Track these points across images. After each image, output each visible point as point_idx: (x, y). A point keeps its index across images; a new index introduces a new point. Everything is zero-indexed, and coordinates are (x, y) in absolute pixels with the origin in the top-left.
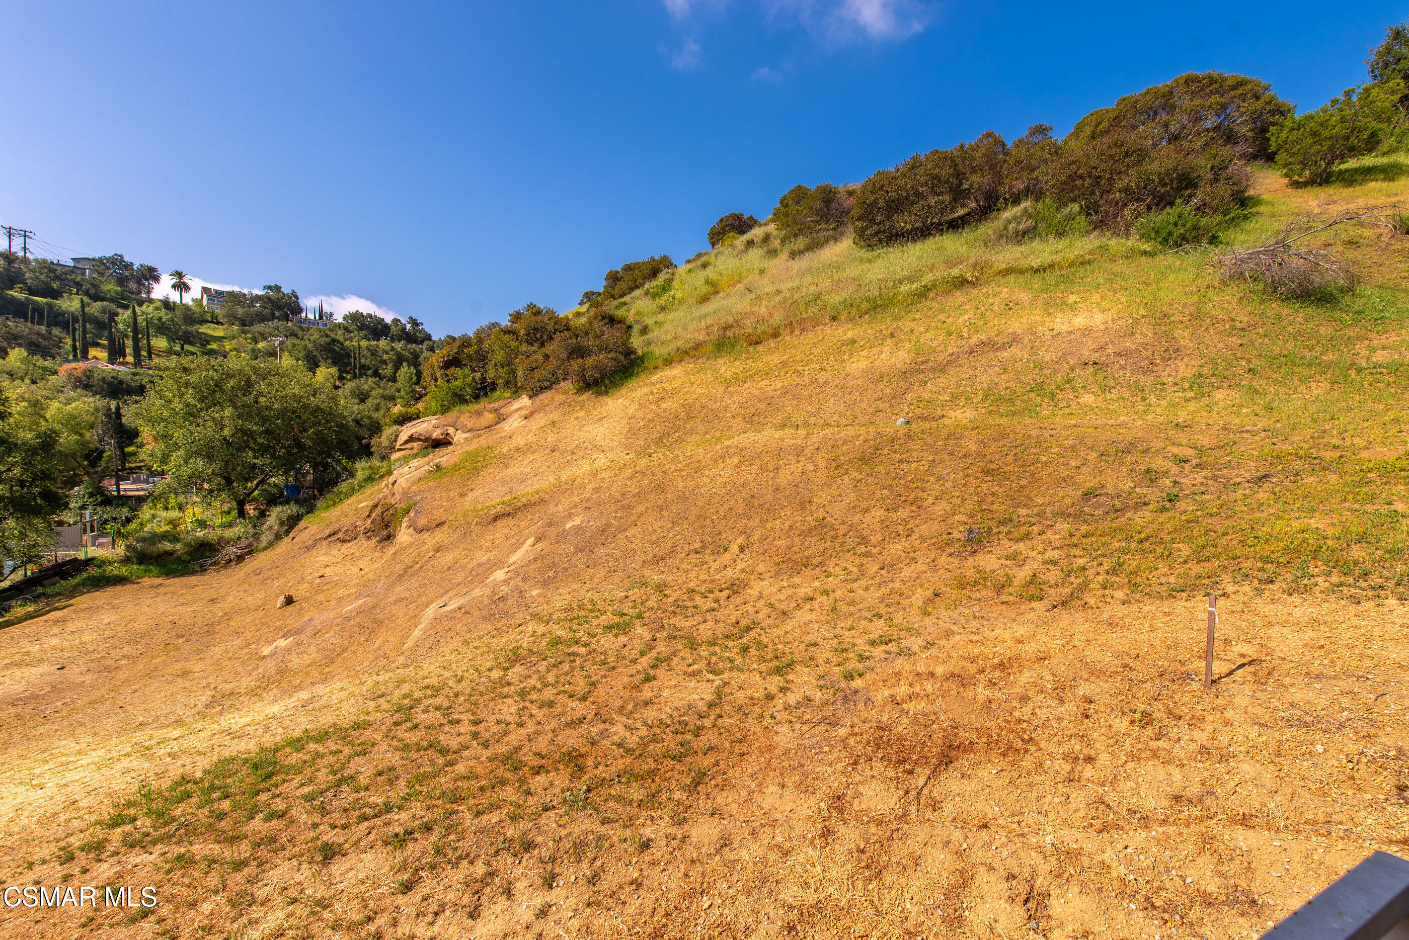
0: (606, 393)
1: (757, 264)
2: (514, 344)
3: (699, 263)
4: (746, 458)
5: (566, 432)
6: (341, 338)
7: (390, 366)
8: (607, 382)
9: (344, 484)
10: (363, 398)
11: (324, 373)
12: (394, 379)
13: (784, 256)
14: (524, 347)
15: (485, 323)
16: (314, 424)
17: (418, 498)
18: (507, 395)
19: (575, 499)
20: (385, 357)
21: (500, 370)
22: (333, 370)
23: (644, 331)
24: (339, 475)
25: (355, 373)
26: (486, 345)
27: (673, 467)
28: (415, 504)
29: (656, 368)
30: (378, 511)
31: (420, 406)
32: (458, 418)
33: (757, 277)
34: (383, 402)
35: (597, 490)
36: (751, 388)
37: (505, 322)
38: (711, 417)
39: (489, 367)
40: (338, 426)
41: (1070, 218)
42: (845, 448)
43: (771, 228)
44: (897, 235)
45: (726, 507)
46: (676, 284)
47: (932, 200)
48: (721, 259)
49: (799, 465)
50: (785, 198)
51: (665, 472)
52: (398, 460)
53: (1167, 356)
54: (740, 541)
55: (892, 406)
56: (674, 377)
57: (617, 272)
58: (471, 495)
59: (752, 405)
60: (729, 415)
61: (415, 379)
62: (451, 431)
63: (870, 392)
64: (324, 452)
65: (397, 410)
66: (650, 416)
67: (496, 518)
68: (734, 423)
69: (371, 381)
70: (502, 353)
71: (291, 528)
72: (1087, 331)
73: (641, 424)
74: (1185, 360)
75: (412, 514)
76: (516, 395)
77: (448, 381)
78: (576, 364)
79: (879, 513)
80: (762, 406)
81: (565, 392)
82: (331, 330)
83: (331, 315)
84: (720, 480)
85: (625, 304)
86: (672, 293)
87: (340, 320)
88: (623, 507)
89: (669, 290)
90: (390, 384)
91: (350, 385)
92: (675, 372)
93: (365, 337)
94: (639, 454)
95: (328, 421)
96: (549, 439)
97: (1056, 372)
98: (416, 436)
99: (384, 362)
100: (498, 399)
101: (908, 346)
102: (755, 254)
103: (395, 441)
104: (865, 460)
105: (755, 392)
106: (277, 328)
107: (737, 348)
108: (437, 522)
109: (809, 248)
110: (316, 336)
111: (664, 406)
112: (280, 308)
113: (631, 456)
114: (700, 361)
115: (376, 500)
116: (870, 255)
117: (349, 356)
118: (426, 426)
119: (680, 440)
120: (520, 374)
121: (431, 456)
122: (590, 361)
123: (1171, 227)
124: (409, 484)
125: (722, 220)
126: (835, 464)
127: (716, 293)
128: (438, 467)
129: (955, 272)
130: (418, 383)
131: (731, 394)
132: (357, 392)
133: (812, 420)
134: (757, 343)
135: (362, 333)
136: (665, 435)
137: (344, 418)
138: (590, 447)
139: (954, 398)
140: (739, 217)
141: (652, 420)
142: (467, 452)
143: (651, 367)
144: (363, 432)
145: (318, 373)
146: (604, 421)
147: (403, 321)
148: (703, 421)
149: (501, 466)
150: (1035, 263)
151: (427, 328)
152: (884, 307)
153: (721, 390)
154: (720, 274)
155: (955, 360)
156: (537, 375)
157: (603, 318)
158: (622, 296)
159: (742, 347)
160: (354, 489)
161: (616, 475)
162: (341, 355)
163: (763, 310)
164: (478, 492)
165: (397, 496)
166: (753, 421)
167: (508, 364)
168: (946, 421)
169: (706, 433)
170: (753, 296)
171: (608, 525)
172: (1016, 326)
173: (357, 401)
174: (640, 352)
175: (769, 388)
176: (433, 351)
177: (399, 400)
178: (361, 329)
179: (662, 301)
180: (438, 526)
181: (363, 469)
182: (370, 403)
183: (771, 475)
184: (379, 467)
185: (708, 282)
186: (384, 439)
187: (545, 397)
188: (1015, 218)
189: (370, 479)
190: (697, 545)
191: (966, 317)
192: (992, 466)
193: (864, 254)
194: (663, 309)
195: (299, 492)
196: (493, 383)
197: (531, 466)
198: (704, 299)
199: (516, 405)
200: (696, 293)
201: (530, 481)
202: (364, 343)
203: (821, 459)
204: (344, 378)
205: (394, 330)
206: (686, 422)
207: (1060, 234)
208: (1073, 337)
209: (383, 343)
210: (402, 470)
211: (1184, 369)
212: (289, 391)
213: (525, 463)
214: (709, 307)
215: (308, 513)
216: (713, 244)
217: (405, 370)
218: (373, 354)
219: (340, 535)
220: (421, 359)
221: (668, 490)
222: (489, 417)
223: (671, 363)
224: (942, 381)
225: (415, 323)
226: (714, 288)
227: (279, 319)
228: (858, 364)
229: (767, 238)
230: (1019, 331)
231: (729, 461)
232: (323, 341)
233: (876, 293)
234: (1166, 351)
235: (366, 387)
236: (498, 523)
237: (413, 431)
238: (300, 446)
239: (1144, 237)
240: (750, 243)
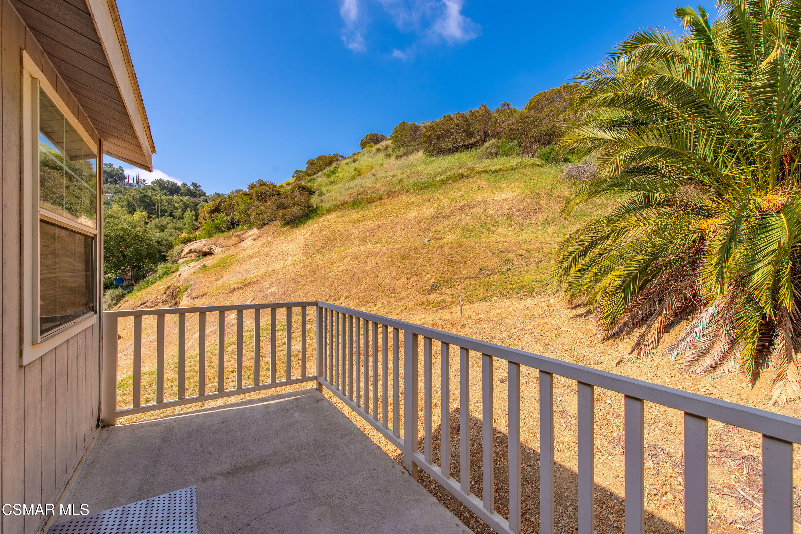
0: (297, 227)
1: (380, 162)
2: (249, 201)
3: (352, 159)
4: (354, 257)
5: (274, 247)
6: (149, 194)
7: (180, 210)
8: (297, 221)
9: (150, 277)
10: (162, 229)
11: (139, 215)
12: (181, 218)
13: (393, 158)
14: (255, 203)
15: (234, 189)
16: (134, 244)
17: (193, 282)
18: (246, 227)
19: (274, 279)
20: (177, 205)
21: (242, 214)
22: (145, 213)
23: (321, 194)
24: (147, 272)
25: (158, 214)
26: (234, 201)
27: (321, 263)
28: (191, 285)
29: (323, 214)
30: (170, 290)
31: (197, 233)
32: (217, 240)
33: (379, 168)
34: (175, 231)
35: (284, 274)
36: (364, 225)
37: (246, 189)
38: (344, 239)
39: (236, 213)
40: (147, 245)
41: (513, 147)
42: (396, 252)
43: (389, 143)
44: (441, 151)
45: (342, 280)
46: (339, 170)
47: (457, 136)
48: (364, 157)
49: (376, 261)
50: (397, 127)
51: (317, 265)
52: (182, 263)
53: (535, 211)
54: (346, 295)
55: (424, 233)
56: (331, 219)
57: (313, 160)
58: (222, 280)
59: (364, 233)
60: (353, 238)
61: (194, 218)
62: (213, 247)
63: (416, 227)
64: (139, 259)
65: (183, 235)
66: (315, 239)
67: (233, 291)
68: (354, 242)
69: (168, 219)
70: (243, 205)
71: (118, 301)
72: (506, 201)
73: (311, 243)
74: (543, 213)
75: (189, 290)
76: (251, 227)
77: (213, 220)
78: (280, 213)
79: (403, 280)
80: (368, 233)
81: (276, 227)
82: (144, 190)
83: (144, 181)
84: (341, 268)
85: (314, 179)
86: (337, 175)
87: (149, 184)
88: (295, 282)
89: (335, 173)
90: (179, 221)
91: (154, 222)
92: (332, 216)
93: (165, 194)
94: (308, 257)
95: (142, 243)
96: (265, 250)
97: (492, 218)
98: (193, 250)
99: (176, 208)
100: (241, 230)
101: (435, 205)
102: (381, 155)
103: (181, 253)
104: (403, 258)
105: (366, 227)
106: (110, 188)
107: (362, 205)
108: (203, 293)
109: (405, 155)
110: (134, 193)
111: (323, 233)
112: (112, 177)
113: (304, 258)
114: (344, 211)
115: (169, 285)
116: (430, 160)
117: (154, 204)
118: (200, 245)
119: (329, 250)
120: (253, 216)
121: (201, 260)
122: (288, 211)
123: (549, 154)
124: (188, 276)
125: (367, 136)
126: (391, 260)
127: (359, 175)
128: (205, 266)
129: (460, 171)
130: (196, 220)
131: (355, 228)
132: (159, 225)
133: (390, 240)
134: (371, 203)
135: (163, 192)
136: (322, 248)
137: (151, 240)
138: (285, 254)
139: (450, 229)
140: (375, 135)
141: (317, 241)
142: (221, 258)
143: (321, 214)
144: (162, 248)
145: (135, 215)
146: (293, 241)
147: (189, 185)
148: (340, 241)
149: (239, 264)
150: (493, 168)
151: (203, 189)
152: (429, 187)
153: (351, 226)
154: (362, 166)
155: (453, 213)
156: (262, 217)
157: (299, 188)
158: (313, 175)
159: (364, 204)
160: (156, 279)
161: (295, 267)
162: (150, 204)
163: (378, 186)
164: (225, 278)
165: (181, 282)
166: (363, 240)
167: (246, 212)
168: (445, 240)
169: (341, 246)
170: (374, 178)
171: (287, 291)
172: (479, 198)
173: (159, 230)
174: (315, 206)
175: (372, 225)
176: (207, 202)
177: (184, 230)
178: (162, 189)
179: (332, 179)
180: (203, 295)
181: (162, 268)
182: (166, 231)
183: (363, 265)
184: (171, 267)
185: (356, 170)
186: (175, 252)
187: (266, 229)
188: (490, 147)
189: (166, 274)
190: (327, 298)
191: (461, 193)
192: (452, 259)
193: (427, 159)
194: (332, 183)
195: (123, 282)
196: (238, 222)
197: (254, 264)
198: (353, 179)
199: (250, 233)
200: (349, 175)
201: (253, 272)
202: (164, 197)
203: (385, 258)
204: (151, 217)
205: (183, 190)
206: (333, 241)
207: (508, 155)
208: (500, 203)
209: (176, 197)
210: (184, 268)
211: (541, 217)
212: (120, 226)
213: (252, 262)
214: (353, 183)
215: (128, 293)
216: (363, 148)
217: (189, 213)
218: (169, 204)
219: (148, 304)
220: (198, 207)
221: (318, 273)
222: (235, 240)
223: (331, 212)
224: (447, 222)
225: (196, 186)
226: (358, 173)
227: (111, 183)
228: (412, 214)
229: (387, 148)
230: (480, 200)
231: (346, 259)
232: (139, 196)
233: (426, 180)
234: (536, 209)
235: (165, 223)
236: (235, 292)
237: (192, 247)
238: (124, 256)
239: (539, 157)
240: (378, 150)
